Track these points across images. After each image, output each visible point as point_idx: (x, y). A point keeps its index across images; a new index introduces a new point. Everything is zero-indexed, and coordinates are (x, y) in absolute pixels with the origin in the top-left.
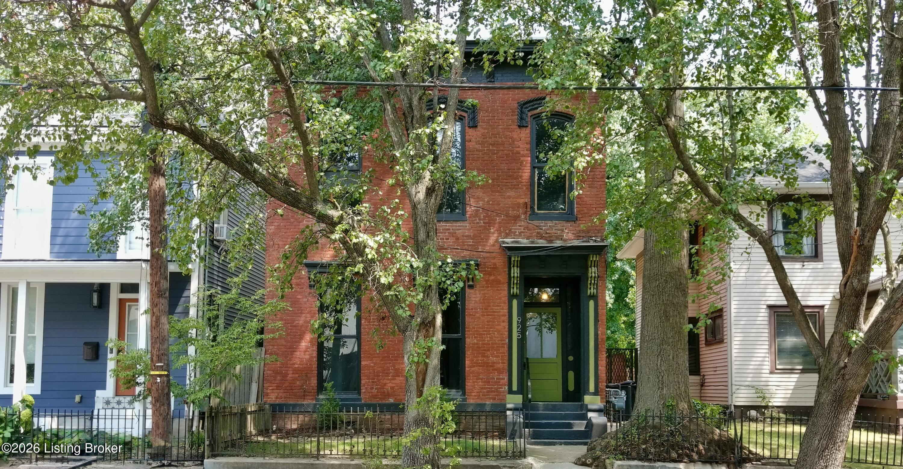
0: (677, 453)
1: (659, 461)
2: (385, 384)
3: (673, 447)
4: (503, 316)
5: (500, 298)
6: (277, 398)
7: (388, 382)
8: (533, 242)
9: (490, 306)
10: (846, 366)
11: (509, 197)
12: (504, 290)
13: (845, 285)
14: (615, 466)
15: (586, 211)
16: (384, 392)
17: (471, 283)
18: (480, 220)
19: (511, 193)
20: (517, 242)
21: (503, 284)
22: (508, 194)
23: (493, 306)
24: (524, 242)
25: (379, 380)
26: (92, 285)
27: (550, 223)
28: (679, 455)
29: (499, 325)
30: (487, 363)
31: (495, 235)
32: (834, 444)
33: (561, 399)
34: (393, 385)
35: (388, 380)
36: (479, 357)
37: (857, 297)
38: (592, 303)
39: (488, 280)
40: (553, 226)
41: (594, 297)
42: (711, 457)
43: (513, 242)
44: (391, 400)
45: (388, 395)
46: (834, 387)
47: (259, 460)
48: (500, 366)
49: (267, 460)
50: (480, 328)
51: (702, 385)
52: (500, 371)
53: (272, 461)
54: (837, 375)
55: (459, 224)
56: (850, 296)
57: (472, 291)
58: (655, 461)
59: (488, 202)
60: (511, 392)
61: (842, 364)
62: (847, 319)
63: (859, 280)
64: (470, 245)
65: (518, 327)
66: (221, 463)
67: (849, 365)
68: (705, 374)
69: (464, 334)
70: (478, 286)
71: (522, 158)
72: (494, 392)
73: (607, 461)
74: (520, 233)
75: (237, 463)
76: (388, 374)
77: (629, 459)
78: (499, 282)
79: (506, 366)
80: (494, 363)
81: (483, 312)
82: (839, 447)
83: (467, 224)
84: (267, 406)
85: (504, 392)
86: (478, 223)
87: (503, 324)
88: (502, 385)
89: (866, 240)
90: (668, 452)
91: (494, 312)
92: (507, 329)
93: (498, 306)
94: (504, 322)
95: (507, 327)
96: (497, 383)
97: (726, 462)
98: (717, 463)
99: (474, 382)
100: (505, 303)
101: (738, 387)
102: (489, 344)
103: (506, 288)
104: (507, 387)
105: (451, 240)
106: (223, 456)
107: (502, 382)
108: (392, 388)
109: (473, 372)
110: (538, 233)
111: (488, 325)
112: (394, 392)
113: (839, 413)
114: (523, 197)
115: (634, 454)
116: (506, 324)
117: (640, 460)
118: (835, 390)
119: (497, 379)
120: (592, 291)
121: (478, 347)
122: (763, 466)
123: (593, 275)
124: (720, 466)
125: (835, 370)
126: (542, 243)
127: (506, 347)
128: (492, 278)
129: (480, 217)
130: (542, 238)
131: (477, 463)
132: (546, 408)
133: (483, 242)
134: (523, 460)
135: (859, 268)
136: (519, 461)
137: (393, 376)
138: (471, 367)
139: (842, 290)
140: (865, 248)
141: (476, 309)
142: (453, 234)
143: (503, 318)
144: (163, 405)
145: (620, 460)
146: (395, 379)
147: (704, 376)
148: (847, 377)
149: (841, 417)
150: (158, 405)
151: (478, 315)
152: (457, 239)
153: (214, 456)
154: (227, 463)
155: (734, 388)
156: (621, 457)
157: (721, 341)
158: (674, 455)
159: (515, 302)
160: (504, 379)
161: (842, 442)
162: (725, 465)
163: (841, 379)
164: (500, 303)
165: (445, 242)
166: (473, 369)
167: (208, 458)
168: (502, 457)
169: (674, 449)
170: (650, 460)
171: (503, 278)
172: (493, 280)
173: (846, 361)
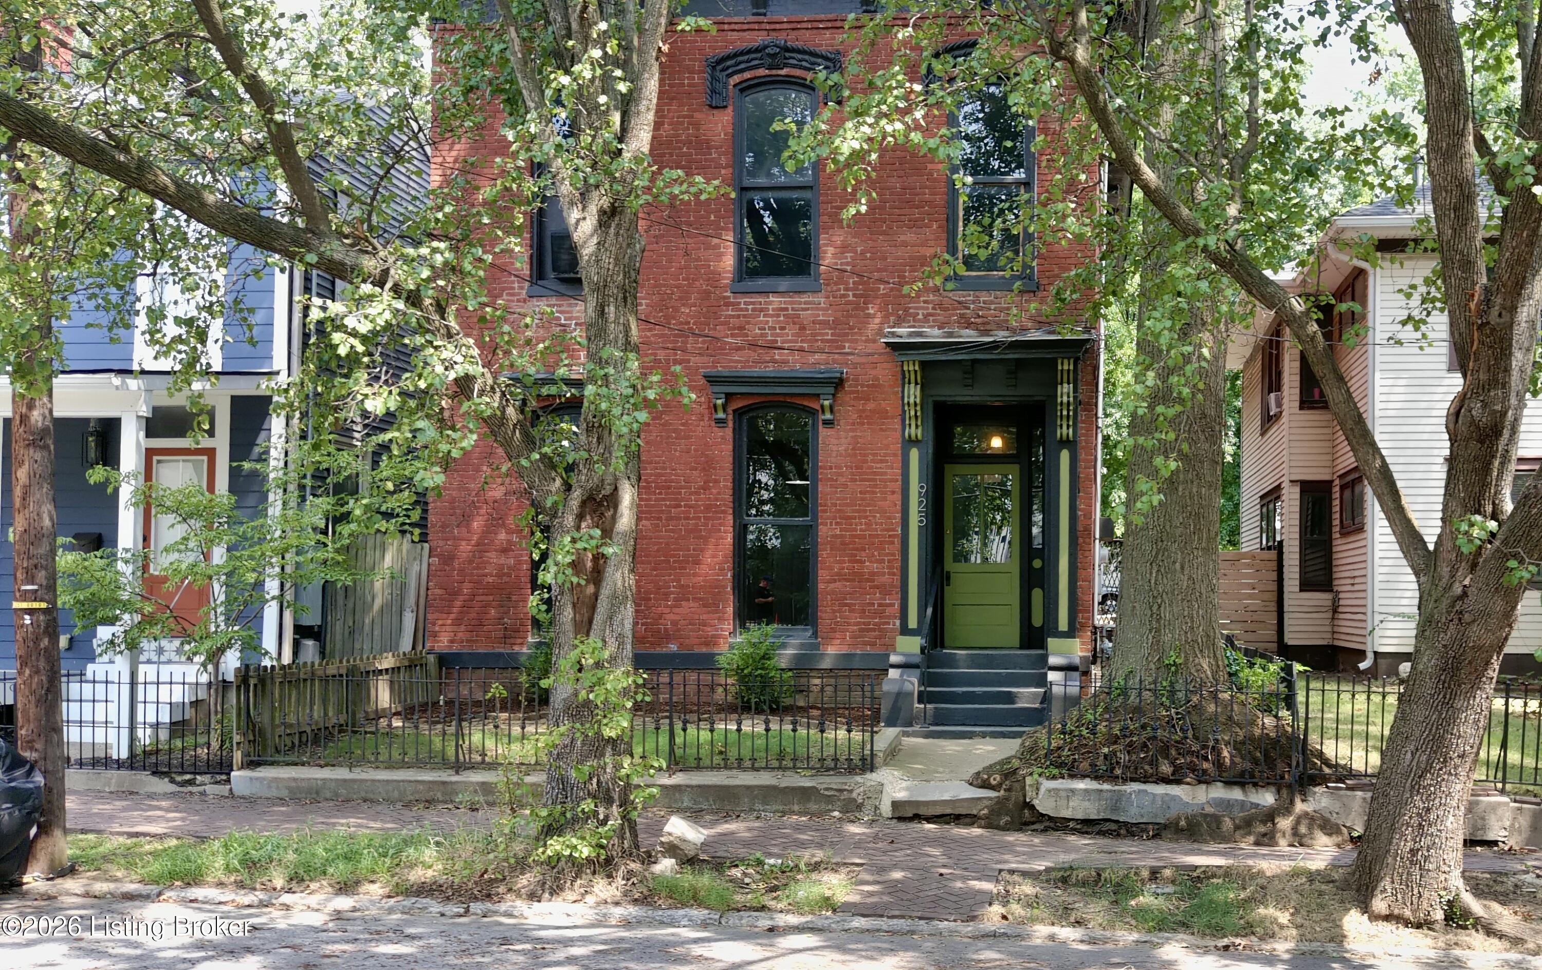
0: (1172, 763)
1: (1133, 780)
2: (661, 616)
3: (1164, 750)
4: (891, 481)
5: (887, 447)
6: (452, 641)
7: (667, 610)
8: (950, 335)
9: (866, 462)
10: (1465, 594)
11: (905, 244)
12: (895, 430)
13: (1458, 413)
14: (1043, 790)
15: (1056, 271)
16: (659, 631)
17: (828, 416)
18: (846, 289)
19: (909, 236)
20: (920, 334)
21: (893, 418)
22: (903, 238)
23: (873, 461)
24: (934, 334)
25: (648, 608)
26: (86, 421)
27: (984, 297)
28: (1177, 769)
29: (885, 499)
30: (862, 574)
31: (877, 321)
32: (1445, 761)
33: (1017, 643)
34: (677, 618)
35: (667, 606)
36: (844, 562)
37: (1482, 442)
38: (1065, 456)
39: (864, 411)
40: (992, 303)
41: (1068, 443)
42: (1242, 774)
43: (911, 335)
44: (673, 647)
45: (667, 637)
46: (1445, 638)
47: (342, 773)
48: (886, 579)
49: (358, 774)
50: (847, 505)
51: (1335, 609)
52: (885, 590)
53: (364, 776)
54: (1449, 613)
55: (804, 298)
56: (1467, 440)
57: (830, 432)
58: (1125, 781)
59: (863, 253)
60: (905, 631)
61: (1458, 590)
62: (1465, 491)
63: (1485, 405)
64: (828, 341)
65: (920, 502)
66: (264, 779)
67: (1472, 591)
68: (1340, 589)
69: (815, 518)
70: (842, 422)
71: (930, 166)
72: (874, 630)
73: (1029, 781)
74: (926, 316)
75: (295, 779)
76: (666, 596)
77: (1072, 776)
78: (883, 414)
79: (897, 580)
80: (873, 574)
81: (853, 474)
82: (1455, 768)
83: (820, 299)
84: (431, 658)
85: (892, 630)
86: (843, 296)
87: (890, 497)
88: (889, 617)
89: (1495, 311)
90: (1154, 763)
91: (875, 473)
92: (899, 508)
93: (881, 461)
94: (893, 492)
95: (899, 503)
96: (880, 614)
97: (1274, 784)
98: (1255, 785)
99: (834, 611)
100: (895, 455)
101: (1381, 617)
102: (864, 537)
103: (898, 427)
104: (898, 622)
105: (790, 331)
106: (272, 764)
107: (889, 611)
108: (675, 623)
109: (833, 592)
110: (962, 316)
111: (863, 499)
112: (679, 630)
113: (1453, 696)
114: (932, 243)
115: (1085, 766)
116: (897, 498)
117: (1096, 778)
118: (1445, 646)
119: (880, 605)
120: (1065, 431)
121: (843, 543)
122: (1349, 793)
123: (1065, 399)
124: (1260, 790)
125: (1445, 602)
126: (969, 335)
127: (897, 541)
128: (871, 406)
129: (847, 283)
130: (969, 325)
131: (774, 782)
132: (974, 662)
133: (853, 334)
134: (869, 776)
135: (1483, 376)
136: (858, 779)
137: (675, 600)
138: (829, 582)
139: (1451, 426)
140: (1493, 330)
141: (838, 467)
142: (794, 319)
143: (891, 486)
144: (37, 672)
145: (1054, 778)
146: (680, 606)
147: (1338, 592)
148: (1467, 617)
149: (1458, 704)
150: (27, 672)
151: (842, 480)
152: (803, 328)
153: (251, 764)
154: (276, 779)
155: (1378, 618)
156: (1055, 771)
157: (1361, 529)
158: (1166, 768)
159: (914, 454)
160: (892, 605)
161: (1462, 756)
162: (1273, 789)
163: (1456, 621)
164: (886, 455)
165: (778, 335)
166: (832, 586)
167: (242, 768)
168: (828, 770)
169: (1167, 757)
170: (1113, 779)
171: (890, 405)
172: (873, 411)
173: (1467, 582)
